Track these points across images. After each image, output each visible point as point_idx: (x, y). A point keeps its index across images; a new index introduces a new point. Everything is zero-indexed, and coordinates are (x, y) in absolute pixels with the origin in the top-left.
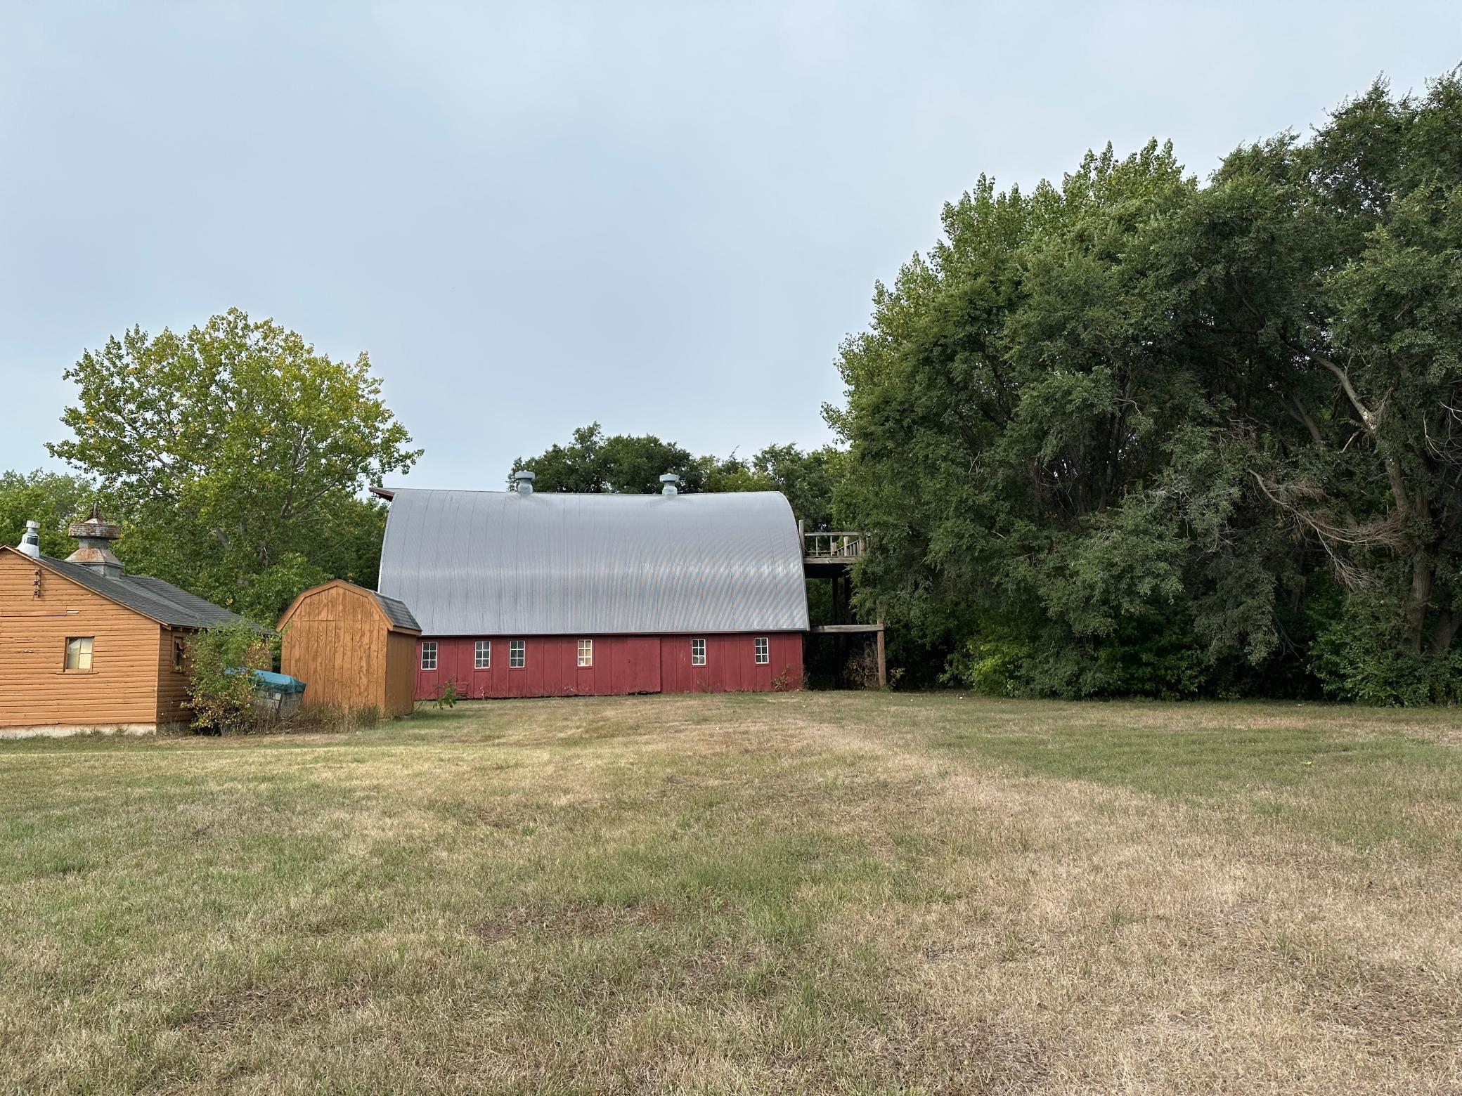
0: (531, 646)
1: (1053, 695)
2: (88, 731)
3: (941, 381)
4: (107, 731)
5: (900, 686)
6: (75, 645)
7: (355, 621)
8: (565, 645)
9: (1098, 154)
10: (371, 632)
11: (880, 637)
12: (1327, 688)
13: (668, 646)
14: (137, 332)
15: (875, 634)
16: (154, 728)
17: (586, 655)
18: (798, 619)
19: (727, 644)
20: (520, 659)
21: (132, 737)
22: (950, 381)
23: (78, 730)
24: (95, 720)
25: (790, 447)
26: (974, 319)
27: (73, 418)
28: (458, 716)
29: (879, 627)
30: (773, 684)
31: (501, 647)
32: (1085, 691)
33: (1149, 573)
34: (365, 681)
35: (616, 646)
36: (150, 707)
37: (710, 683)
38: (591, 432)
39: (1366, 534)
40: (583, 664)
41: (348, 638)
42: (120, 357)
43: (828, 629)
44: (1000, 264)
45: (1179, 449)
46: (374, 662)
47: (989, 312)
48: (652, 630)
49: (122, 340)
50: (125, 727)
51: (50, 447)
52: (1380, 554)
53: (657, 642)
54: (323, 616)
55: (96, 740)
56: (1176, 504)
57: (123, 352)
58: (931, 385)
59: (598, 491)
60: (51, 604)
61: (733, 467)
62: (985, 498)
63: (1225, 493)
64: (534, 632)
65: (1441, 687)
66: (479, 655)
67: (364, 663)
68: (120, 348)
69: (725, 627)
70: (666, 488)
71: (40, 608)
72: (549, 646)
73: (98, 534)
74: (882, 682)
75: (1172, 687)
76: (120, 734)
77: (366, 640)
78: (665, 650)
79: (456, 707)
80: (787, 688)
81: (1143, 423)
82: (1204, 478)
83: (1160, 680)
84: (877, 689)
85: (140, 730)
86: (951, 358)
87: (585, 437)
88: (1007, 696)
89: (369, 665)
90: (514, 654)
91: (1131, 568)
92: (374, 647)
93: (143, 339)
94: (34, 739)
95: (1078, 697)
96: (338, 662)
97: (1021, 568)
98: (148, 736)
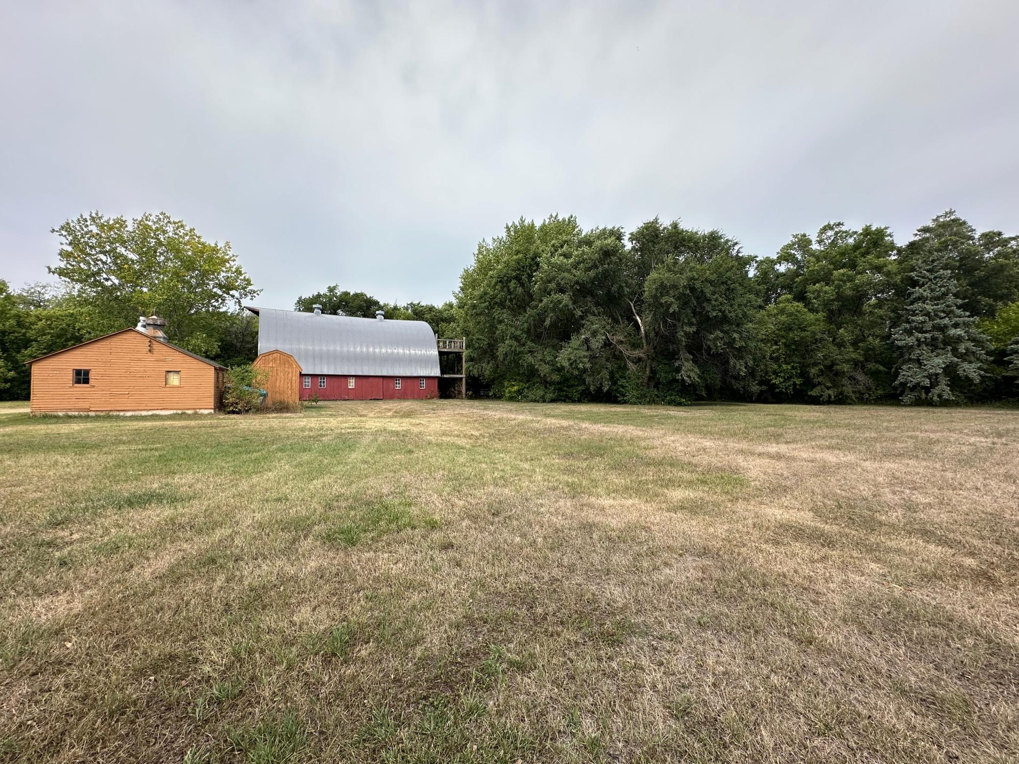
0: (328, 379)
1: (535, 401)
2: (180, 412)
3: (505, 289)
4: (189, 412)
5: (470, 398)
6: (171, 374)
7: (285, 367)
8: (343, 380)
9: (554, 215)
10: (292, 372)
11: (464, 380)
12: (619, 399)
13: (385, 381)
14: (97, 214)
15: (461, 379)
16: (212, 411)
17: (352, 384)
18: (436, 372)
19: (409, 381)
20: (324, 384)
21: (202, 414)
22: (509, 290)
23: (175, 411)
24: (183, 407)
25: (419, 303)
26: (519, 269)
27: (64, 255)
28: (320, 407)
29: (463, 376)
30: (427, 396)
31: (315, 379)
32: (547, 400)
33: (581, 362)
34: (290, 392)
35: (364, 381)
36: (211, 402)
37: (403, 396)
38: (335, 288)
39: (637, 353)
40: (350, 387)
41: (282, 375)
42: (87, 226)
43: (445, 376)
44: (528, 250)
45: (588, 323)
46: (294, 385)
47: (523, 267)
48: (379, 374)
49: (88, 218)
50: (198, 410)
51: (49, 268)
52: (640, 359)
53: (381, 379)
54: (271, 365)
55: (182, 416)
56: (587, 340)
57: (88, 223)
58: (502, 290)
59: (336, 314)
60: (156, 355)
61: (395, 308)
62: (519, 332)
63: (601, 338)
64: (330, 373)
65: (651, 399)
66: (305, 382)
67: (289, 385)
68: (87, 221)
69: (408, 374)
70: (378, 317)
71: (151, 357)
72: (336, 379)
73: (159, 323)
74: (464, 396)
75: (569, 398)
76: (196, 413)
77: (290, 375)
78: (385, 383)
79: (319, 403)
80: (432, 398)
81: (579, 313)
82: (594, 334)
83: (567, 396)
84: (462, 399)
85: (206, 412)
86: (510, 281)
87: (331, 290)
88: (518, 401)
89: (292, 386)
90: (321, 382)
91: (576, 361)
92: (294, 378)
93: (100, 218)
94: (152, 415)
95: (544, 401)
96: (278, 385)
97: (530, 359)
98: (210, 414)
